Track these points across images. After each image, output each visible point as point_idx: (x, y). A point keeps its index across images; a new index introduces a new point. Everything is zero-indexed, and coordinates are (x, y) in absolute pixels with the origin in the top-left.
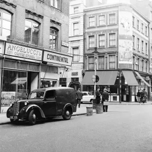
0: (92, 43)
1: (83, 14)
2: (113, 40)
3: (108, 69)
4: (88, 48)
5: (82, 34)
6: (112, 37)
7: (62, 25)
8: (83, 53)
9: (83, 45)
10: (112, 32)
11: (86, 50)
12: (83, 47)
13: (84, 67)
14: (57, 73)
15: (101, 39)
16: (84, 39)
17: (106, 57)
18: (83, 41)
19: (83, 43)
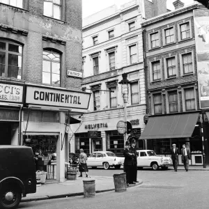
0: (158, 72)
1: (141, 30)
2: (188, 64)
3: (184, 110)
4: (152, 81)
5: (142, 60)
6: (187, 60)
7: (67, 44)
8: (144, 89)
9: (143, 76)
10: (186, 52)
11: (149, 85)
12: (144, 80)
13: (147, 111)
14: (59, 121)
15: (170, 65)
16: (146, 68)
17: (180, 93)
18: (143, 71)
19: (143, 73)
